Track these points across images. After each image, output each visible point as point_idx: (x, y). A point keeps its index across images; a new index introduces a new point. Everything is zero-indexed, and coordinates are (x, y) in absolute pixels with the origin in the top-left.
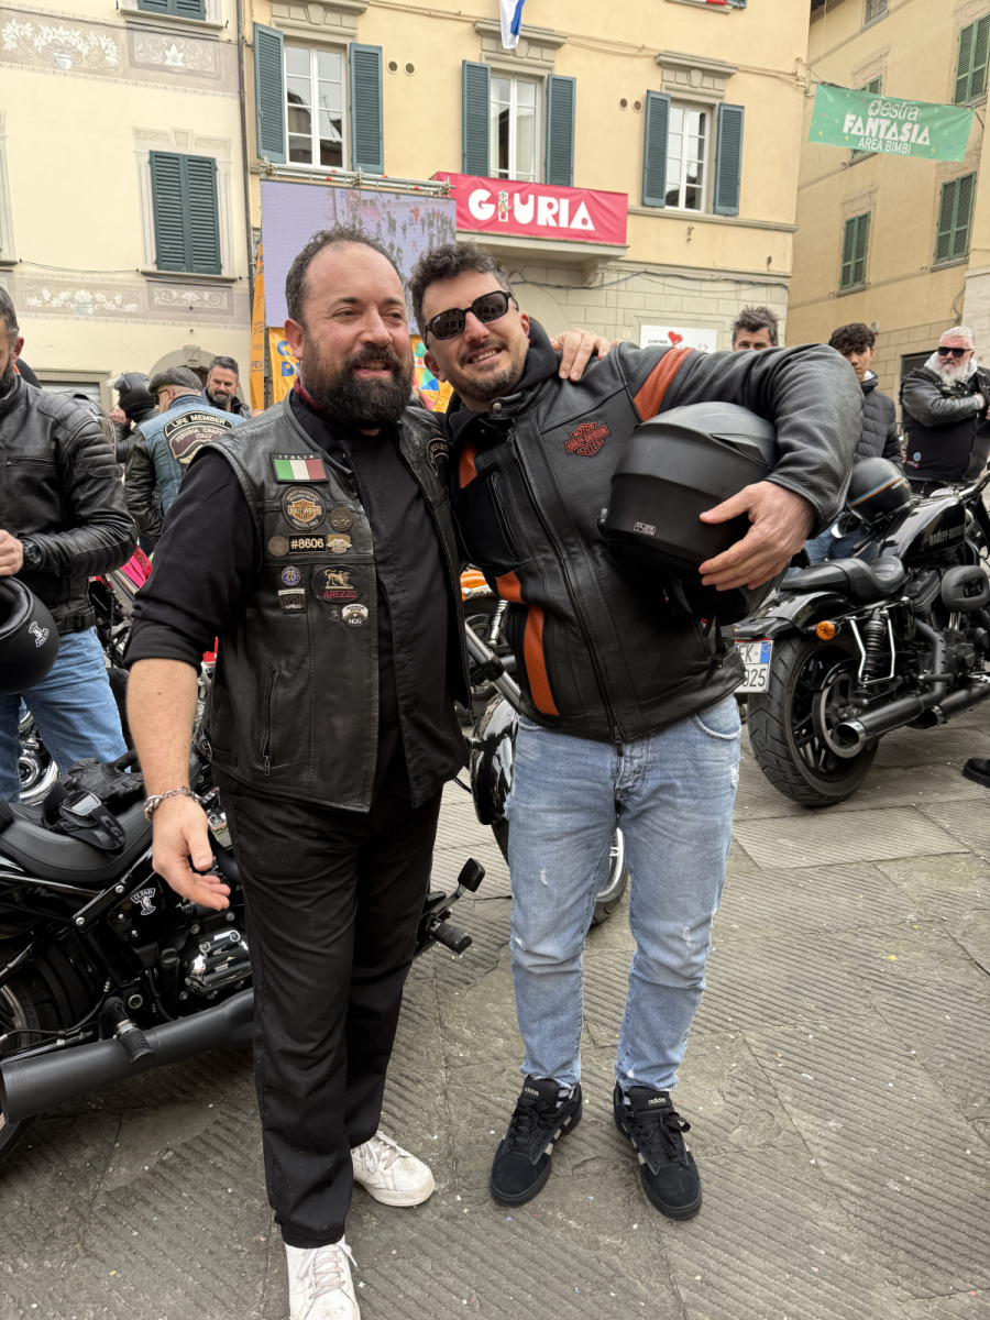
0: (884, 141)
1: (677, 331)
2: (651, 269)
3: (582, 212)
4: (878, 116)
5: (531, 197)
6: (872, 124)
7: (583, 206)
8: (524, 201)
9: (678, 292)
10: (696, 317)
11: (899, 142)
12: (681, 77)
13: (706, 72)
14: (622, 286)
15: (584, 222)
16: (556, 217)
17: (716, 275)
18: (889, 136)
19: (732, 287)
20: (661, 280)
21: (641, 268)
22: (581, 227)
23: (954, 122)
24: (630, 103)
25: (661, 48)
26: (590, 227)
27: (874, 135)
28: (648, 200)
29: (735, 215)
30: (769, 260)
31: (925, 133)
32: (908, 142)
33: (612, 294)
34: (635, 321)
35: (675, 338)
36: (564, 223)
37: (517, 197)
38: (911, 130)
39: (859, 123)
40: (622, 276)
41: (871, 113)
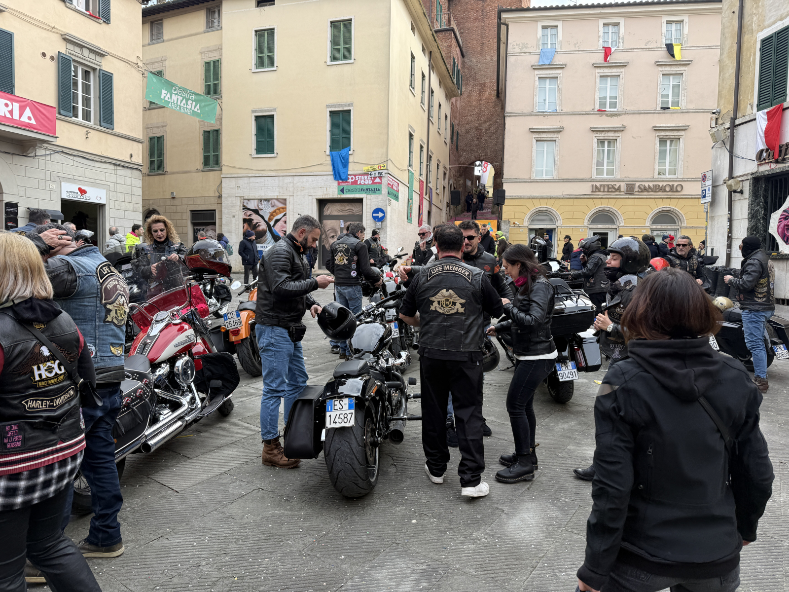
0: (180, 106)
1: (83, 188)
2: (66, 150)
3: (28, 112)
4: (178, 94)
7: (28, 109)
9: (82, 165)
10: (93, 181)
11: (186, 108)
12: (77, 50)
13: (91, 51)
14: (48, 158)
15: (29, 118)
16: (11, 112)
17: (104, 159)
18: (182, 104)
19: (112, 167)
20: (72, 157)
21: (60, 149)
22: (27, 121)
23: (209, 104)
24: (48, 56)
25: (66, 31)
26: (33, 122)
27: (175, 102)
28: (62, 112)
29: (112, 129)
30: (131, 156)
31: (198, 107)
32: (190, 109)
33: (42, 162)
34: (57, 179)
35: (83, 192)
38: (191, 104)
39: (169, 95)
40: (48, 152)
41: (173, 92)
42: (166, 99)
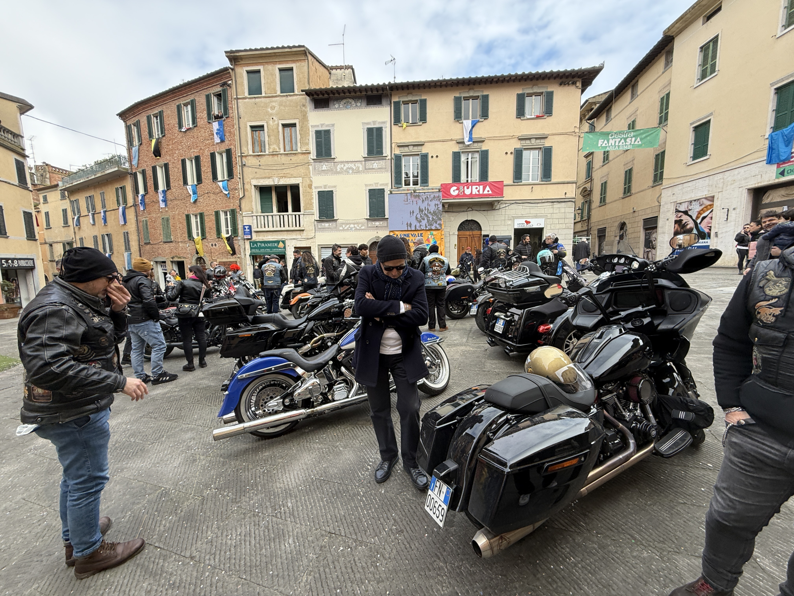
0: (619, 146)
1: (528, 220)
2: (517, 202)
3: (488, 188)
4: (614, 138)
5: (470, 187)
6: (612, 142)
7: (488, 187)
8: (468, 188)
9: (528, 208)
10: (536, 215)
11: (626, 145)
12: (528, 142)
13: (536, 138)
14: (506, 208)
15: (488, 191)
16: (479, 191)
17: (543, 201)
18: (621, 144)
19: (551, 204)
20: (522, 205)
21: (514, 202)
22: (487, 193)
23: (652, 133)
24: (509, 153)
25: (520, 134)
26: (490, 192)
27: (613, 144)
28: (515, 181)
29: (550, 181)
30: (566, 193)
31: (639, 139)
32: (630, 144)
33: (503, 210)
34: (512, 218)
35: (527, 222)
36: (481, 192)
37: (465, 187)
38: (631, 140)
39: (606, 142)
40: (507, 205)
41: (610, 138)
42: (604, 145)
